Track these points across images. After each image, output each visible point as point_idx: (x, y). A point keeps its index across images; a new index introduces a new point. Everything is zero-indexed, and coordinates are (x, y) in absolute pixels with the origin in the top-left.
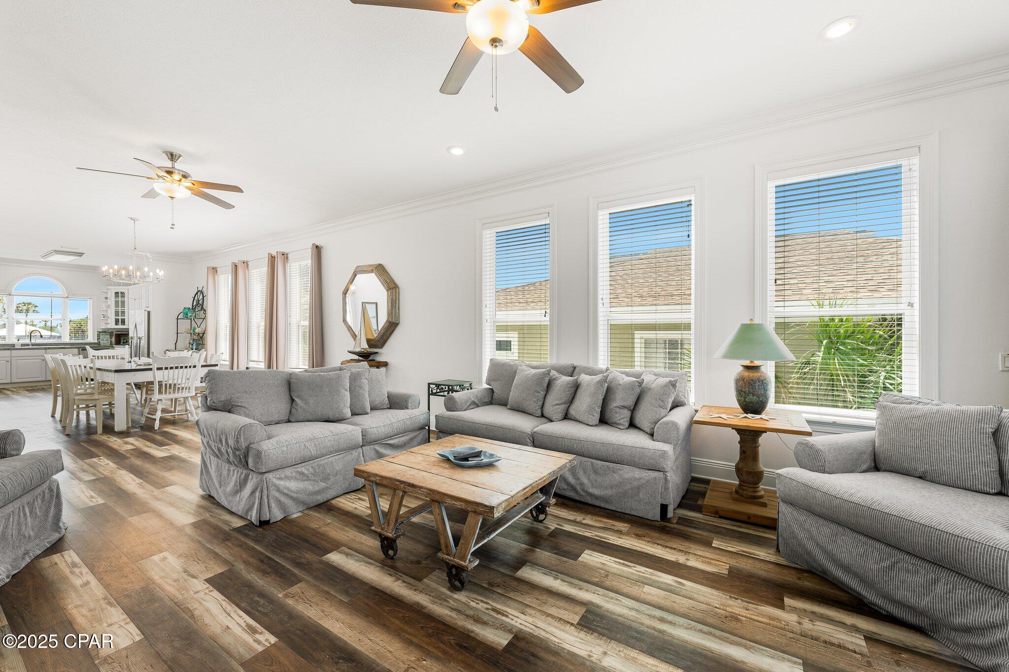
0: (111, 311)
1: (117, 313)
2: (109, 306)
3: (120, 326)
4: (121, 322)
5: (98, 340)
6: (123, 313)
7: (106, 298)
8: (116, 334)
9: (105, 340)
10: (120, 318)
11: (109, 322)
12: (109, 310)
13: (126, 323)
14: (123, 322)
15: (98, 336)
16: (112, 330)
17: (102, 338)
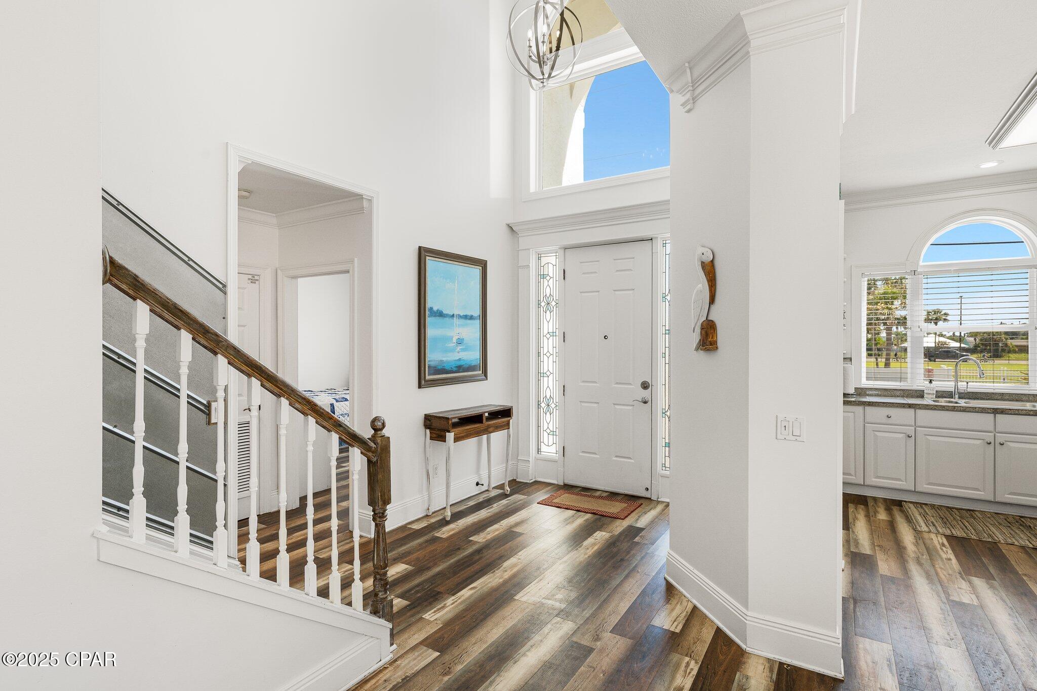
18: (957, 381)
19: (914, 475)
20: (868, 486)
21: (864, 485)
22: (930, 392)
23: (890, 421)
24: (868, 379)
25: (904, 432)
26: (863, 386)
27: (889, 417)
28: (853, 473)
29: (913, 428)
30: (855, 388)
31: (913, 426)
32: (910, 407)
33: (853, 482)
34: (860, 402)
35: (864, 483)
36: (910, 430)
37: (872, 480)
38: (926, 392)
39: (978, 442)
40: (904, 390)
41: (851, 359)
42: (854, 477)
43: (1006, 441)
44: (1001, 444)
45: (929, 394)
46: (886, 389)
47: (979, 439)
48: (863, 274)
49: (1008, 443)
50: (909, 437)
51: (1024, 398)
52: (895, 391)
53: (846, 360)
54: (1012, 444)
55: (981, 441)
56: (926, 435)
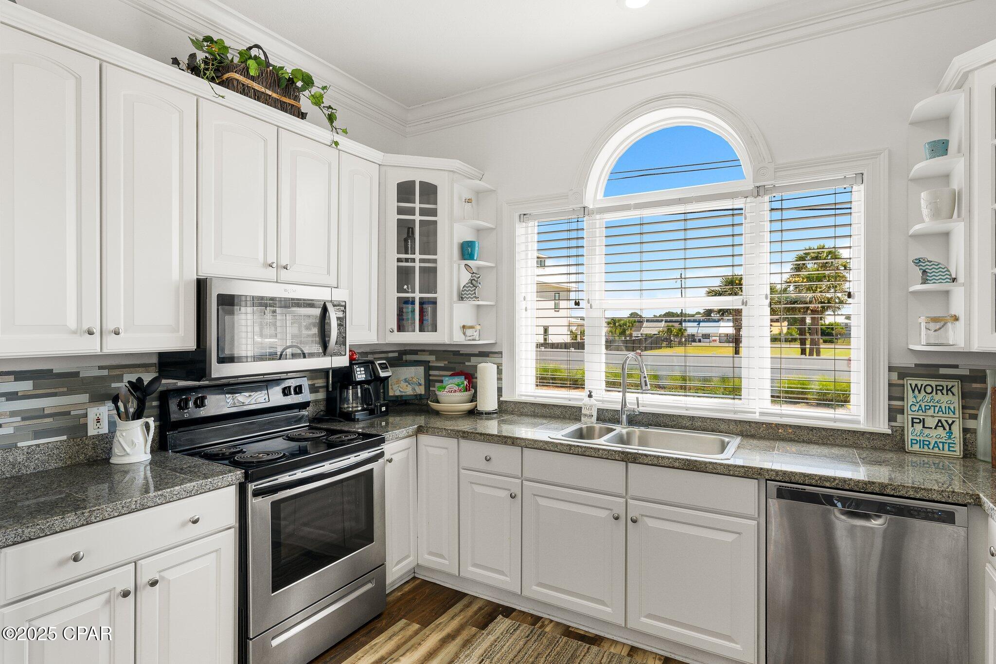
0: (968, 229)
2: (956, 198)
5: (892, 418)
7: (941, 148)
9: (931, 422)
11: (951, 311)
12: (958, 231)
16: (977, 365)
17: (914, 408)
20: (466, 579)
21: (460, 577)
22: (588, 412)
23: (490, 467)
25: (507, 488)
26: (519, 398)
27: (488, 459)
29: (519, 481)
30: (499, 402)
31: (519, 478)
33: (447, 570)
35: (461, 574)
36: (515, 485)
38: (584, 411)
39: (603, 514)
40: (565, 407)
41: (501, 353)
42: (446, 562)
43: (642, 515)
44: (634, 521)
45: (586, 415)
46: (543, 404)
47: (607, 509)
48: (524, 217)
49: (646, 519)
50: (513, 496)
51: (723, 427)
52: (555, 409)
53: (496, 355)
54: (651, 523)
55: (607, 512)
56: (534, 495)
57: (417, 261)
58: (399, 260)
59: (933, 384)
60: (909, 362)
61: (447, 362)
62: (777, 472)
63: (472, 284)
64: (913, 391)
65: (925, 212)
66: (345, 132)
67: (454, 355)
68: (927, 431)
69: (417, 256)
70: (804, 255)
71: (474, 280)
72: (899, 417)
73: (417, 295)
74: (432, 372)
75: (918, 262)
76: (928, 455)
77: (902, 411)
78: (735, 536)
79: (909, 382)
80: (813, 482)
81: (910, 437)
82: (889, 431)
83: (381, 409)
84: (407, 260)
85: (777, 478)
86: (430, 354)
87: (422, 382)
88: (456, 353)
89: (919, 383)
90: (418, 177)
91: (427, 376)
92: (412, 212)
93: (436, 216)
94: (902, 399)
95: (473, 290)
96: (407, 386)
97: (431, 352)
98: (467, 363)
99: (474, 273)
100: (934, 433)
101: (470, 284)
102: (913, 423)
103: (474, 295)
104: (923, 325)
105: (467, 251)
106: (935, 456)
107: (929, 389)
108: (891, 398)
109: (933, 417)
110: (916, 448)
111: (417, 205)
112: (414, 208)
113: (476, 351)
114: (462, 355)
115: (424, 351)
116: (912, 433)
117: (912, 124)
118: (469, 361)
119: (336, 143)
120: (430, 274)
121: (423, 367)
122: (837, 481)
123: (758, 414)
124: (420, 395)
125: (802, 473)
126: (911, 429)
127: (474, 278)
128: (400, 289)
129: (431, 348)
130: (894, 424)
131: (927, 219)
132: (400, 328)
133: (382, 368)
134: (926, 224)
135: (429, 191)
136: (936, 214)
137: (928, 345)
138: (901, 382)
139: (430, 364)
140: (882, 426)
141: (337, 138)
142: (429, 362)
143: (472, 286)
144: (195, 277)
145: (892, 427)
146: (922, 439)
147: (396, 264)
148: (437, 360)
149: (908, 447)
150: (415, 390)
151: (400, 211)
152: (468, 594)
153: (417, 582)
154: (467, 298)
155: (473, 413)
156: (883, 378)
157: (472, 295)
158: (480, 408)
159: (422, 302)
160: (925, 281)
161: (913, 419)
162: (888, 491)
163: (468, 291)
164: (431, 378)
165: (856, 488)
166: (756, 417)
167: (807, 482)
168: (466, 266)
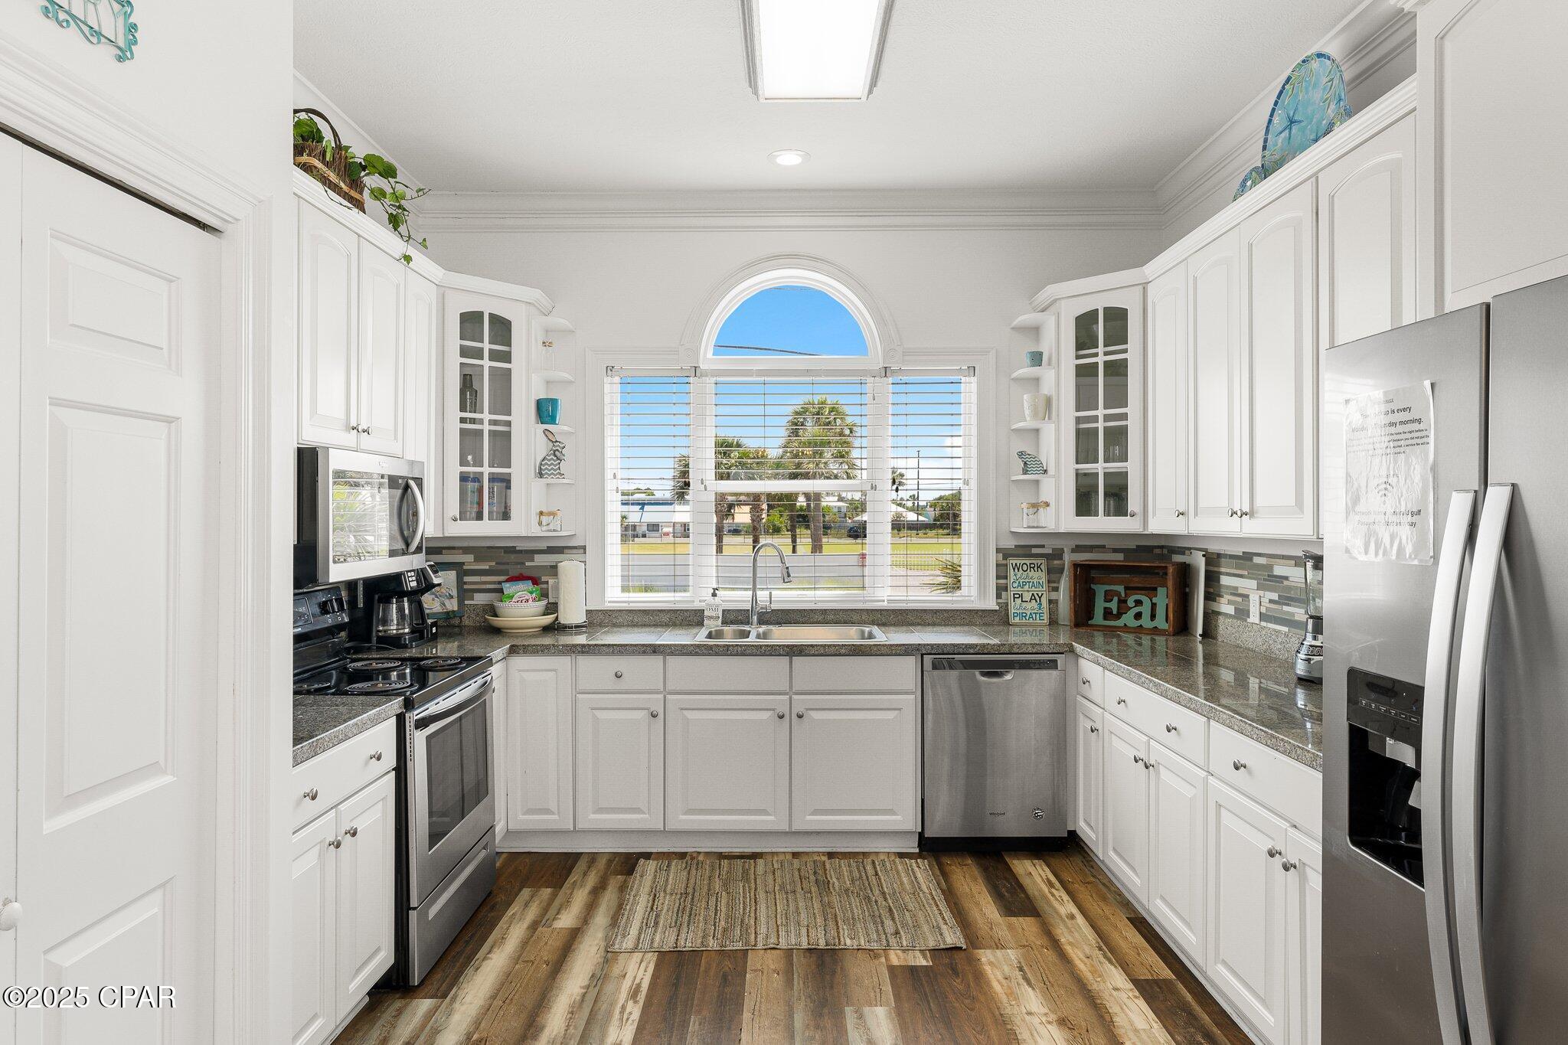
0: (1058, 430)
1: (1085, 442)
2: (1049, 402)
3: (1102, 523)
4: (1106, 495)
5: (999, 596)
6: (1117, 437)
7: (1037, 359)
8: (1076, 566)
9: (1027, 596)
10: (1100, 467)
11: (1043, 498)
12: (1048, 431)
13: (1133, 503)
14: (1117, 497)
15: (1002, 573)
16: (1058, 544)
17: (1015, 585)
18: (754, 590)
19: (662, 799)
20: (584, 831)
21: (575, 831)
22: (713, 614)
23: (622, 685)
24: (625, 589)
25: (646, 706)
26: (608, 606)
27: (618, 676)
28: (554, 808)
29: (661, 696)
30: (586, 610)
31: (660, 693)
32: (654, 652)
33: (555, 827)
34: (567, 646)
35: (575, 827)
36: (655, 702)
37: (591, 819)
38: (706, 613)
39: (765, 715)
40: (675, 611)
41: (584, 548)
42: (556, 817)
43: (807, 709)
44: (800, 716)
45: (711, 618)
46: (645, 610)
47: (767, 710)
48: (610, 369)
49: (811, 712)
50: (654, 716)
51: (855, 617)
52: (662, 615)
53: (574, 551)
54: (816, 715)
55: (770, 713)
56: (682, 709)
57: (486, 422)
58: (463, 420)
59: (1028, 562)
60: (1010, 543)
61: (494, 564)
62: (932, 646)
63: (555, 456)
64: (1014, 569)
65: (1027, 412)
66: (424, 243)
67: (505, 552)
68: (1024, 604)
69: (486, 416)
70: (802, 410)
71: (557, 450)
72: (1004, 593)
73: (486, 470)
74: (467, 579)
75: (1021, 454)
76: (1026, 625)
77: (1006, 589)
78: (897, 712)
79: (1011, 562)
80: (961, 650)
81: (1013, 611)
82: (997, 608)
83: (432, 631)
84: (473, 421)
85: (933, 652)
86: (464, 553)
87: (454, 593)
88: (511, 550)
89: (1018, 562)
90: (488, 308)
91: (460, 583)
92: (478, 354)
93: (510, 362)
94: (1006, 578)
95: (556, 465)
96: (433, 600)
97: (466, 550)
98: (527, 564)
99: (557, 441)
100: (1029, 606)
101: (552, 457)
102: (1014, 598)
103: (558, 471)
104: (1025, 510)
105: (545, 411)
106: (1031, 625)
107: (1025, 567)
108: (998, 577)
109: (1028, 591)
110: (1017, 620)
111: (486, 346)
112: (482, 350)
113: (543, 545)
114: (521, 552)
115: (453, 548)
116: (1014, 607)
117: (1013, 328)
118: (533, 560)
119: (408, 259)
120: (502, 440)
121: (455, 572)
122: (978, 647)
123: (886, 602)
124: (453, 611)
125: (952, 644)
126: (1013, 603)
127: (558, 448)
128: (463, 462)
129: (465, 544)
130: (1000, 601)
131: (1028, 419)
132: (463, 516)
133: (435, 572)
134: (1029, 423)
135: (502, 328)
136: (1035, 414)
137: (1029, 527)
138: (1004, 562)
139: (465, 567)
140: (991, 604)
141: (411, 251)
142: (464, 563)
143: (555, 458)
144: (296, 446)
145: (998, 604)
146: (1021, 611)
147: (459, 425)
148: (477, 560)
149: (1012, 621)
150: (445, 605)
151: (465, 352)
152: (582, 853)
153: (504, 856)
154: (549, 475)
155: (554, 628)
156: (992, 558)
157: (555, 470)
158: (563, 620)
159: (493, 479)
160: (1025, 472)
161: (1014, 594)
162: (1015, 650)
163: (549, 465)
164: (466, 587)
165: (992, 651)
166: (885, 605)
167: (956, 652)
168: (546, 431)
